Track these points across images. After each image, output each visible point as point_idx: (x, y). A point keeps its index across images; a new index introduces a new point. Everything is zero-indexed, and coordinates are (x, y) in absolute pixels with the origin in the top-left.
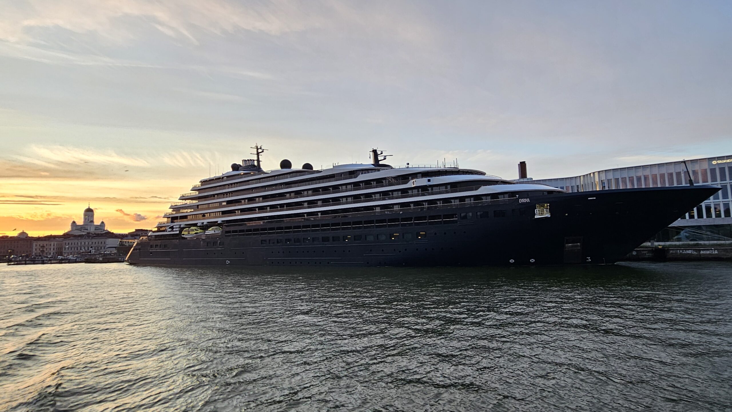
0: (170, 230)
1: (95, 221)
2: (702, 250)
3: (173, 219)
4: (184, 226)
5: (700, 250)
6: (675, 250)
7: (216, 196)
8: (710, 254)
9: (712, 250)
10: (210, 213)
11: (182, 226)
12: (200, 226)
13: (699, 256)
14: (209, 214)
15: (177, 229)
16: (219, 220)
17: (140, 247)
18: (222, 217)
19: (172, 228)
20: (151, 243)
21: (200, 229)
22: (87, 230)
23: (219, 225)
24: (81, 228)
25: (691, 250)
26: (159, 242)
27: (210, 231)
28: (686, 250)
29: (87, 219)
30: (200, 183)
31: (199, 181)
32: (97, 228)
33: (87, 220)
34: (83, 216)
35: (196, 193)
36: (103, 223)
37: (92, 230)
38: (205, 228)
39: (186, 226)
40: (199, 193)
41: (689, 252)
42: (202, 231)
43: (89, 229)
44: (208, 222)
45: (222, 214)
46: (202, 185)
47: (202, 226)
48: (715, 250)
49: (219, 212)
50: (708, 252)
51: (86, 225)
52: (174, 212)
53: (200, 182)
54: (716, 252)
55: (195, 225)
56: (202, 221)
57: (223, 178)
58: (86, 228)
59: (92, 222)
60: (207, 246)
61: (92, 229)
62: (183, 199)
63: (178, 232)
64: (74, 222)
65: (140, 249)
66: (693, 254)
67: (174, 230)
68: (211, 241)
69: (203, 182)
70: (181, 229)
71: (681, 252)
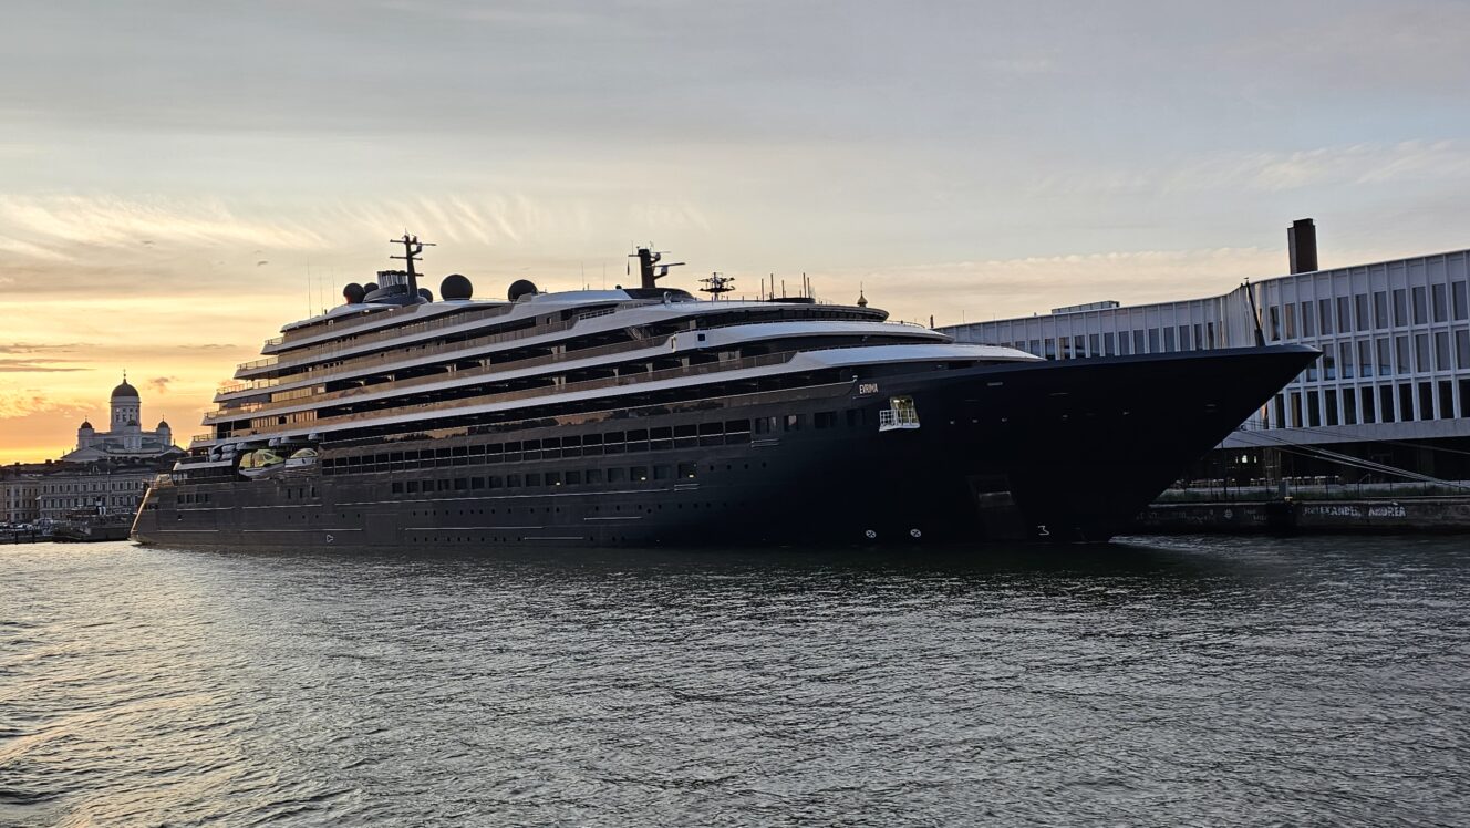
0: (214, 456)
1: (142, 420)
2: (1371, 505)
3: (223, 429)
4: (245, 448)
5: (1368, 507)
6: (1316, 505)
7: (310, 369)
8: (1389, 518)
9: (1392, 505)
10: (294, 413)
11: (239, 448)
12: (272, 448)
13: (1366, 523)
14: (292, 416)
15: (229, 455)
16: (312, 433)
17: (156, 500)
18: (318, 425)
19: (219, 451)
20: (179, 492)
21: (277, 454)
22: (122, 447)
23: (313, 445)
24: (106, 441)
25: (1348, 505)
26: (194, 489)
27: (295, 461)
28: (1337, 506)
29: (121, 417)
30: (282, 335)
31: (280, 329)
32: (149, 440)
33: (121, 420)
34: (108, 407)
35: (273, 361)
36: (163, 425)
37: (134, 447)
38: (285, 451)
39: (249, 448)
40: (280, 362)
41: (1345, 511)
42: (280, 459)
43: (126, 446)
44: (291, 438)
45: (318, 417)
46: (286, 340)
47: (281, 447)
48: (1400, 505)
49: (312, 410)
50: (1385, 513)
51: (119, 433)
52: (225, 412)
53: (282, 332)
54: (1402, 513)
55: (264, 444)
56: (278, 435)
57: (327, 320)
58: (120, 443)
59: (135, 423)
60: (289, 497)
61: (134, 444)
62: (246, 378)
63: (230, 463)
64: (86, 426)
65: (157, 507)
66: (1353, 517)
67: (224, 456)
68: (296, 486)
69: (290, 331)
70: (239, 455)
71: (1328, 511)
